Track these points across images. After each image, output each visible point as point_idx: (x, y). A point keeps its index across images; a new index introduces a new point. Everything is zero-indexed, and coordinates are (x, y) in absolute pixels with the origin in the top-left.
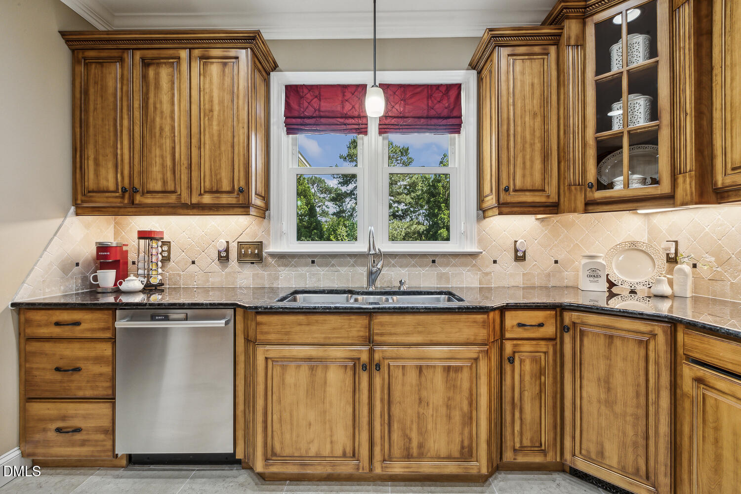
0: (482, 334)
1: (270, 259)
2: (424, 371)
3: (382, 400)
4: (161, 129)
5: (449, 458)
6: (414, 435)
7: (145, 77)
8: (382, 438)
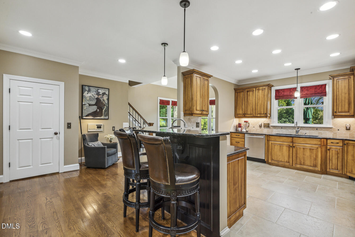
0: (319, 143)
1: (271, 127)
2: (305, 149)
3: (295, 153)
4: (250, 103)
5: (310, 166)
6: (302, 160)
7: (247, 94)
8: (295, 160)
